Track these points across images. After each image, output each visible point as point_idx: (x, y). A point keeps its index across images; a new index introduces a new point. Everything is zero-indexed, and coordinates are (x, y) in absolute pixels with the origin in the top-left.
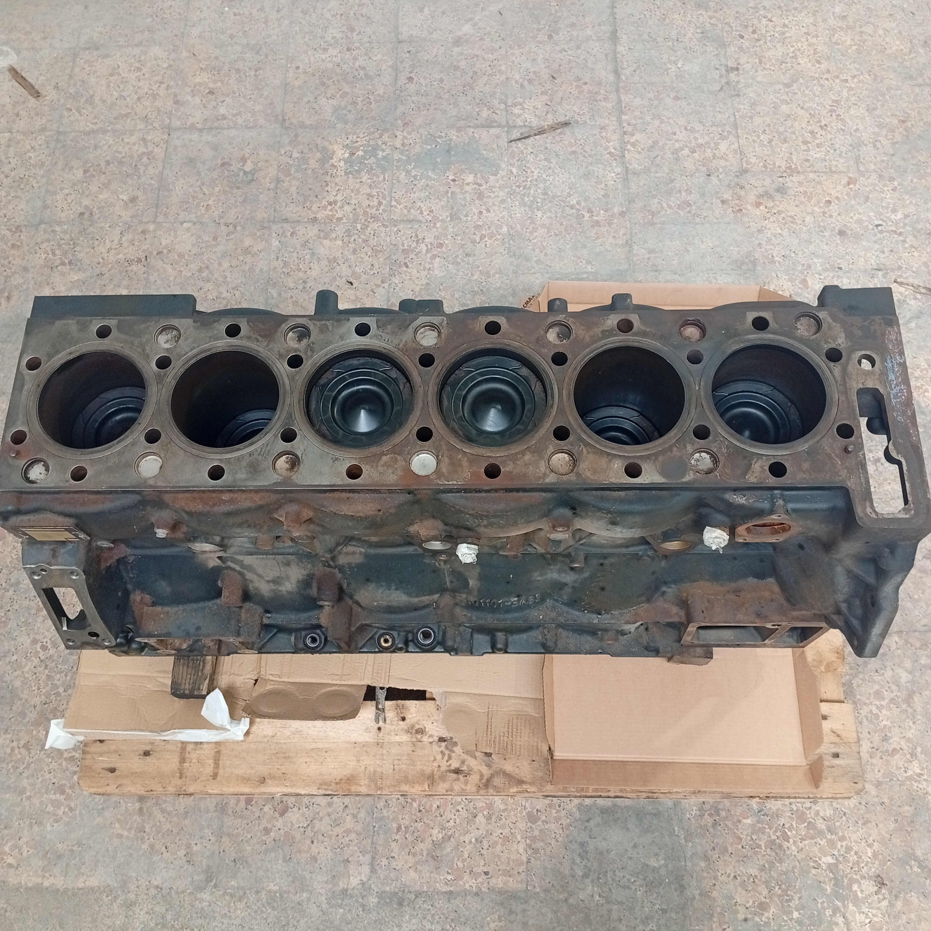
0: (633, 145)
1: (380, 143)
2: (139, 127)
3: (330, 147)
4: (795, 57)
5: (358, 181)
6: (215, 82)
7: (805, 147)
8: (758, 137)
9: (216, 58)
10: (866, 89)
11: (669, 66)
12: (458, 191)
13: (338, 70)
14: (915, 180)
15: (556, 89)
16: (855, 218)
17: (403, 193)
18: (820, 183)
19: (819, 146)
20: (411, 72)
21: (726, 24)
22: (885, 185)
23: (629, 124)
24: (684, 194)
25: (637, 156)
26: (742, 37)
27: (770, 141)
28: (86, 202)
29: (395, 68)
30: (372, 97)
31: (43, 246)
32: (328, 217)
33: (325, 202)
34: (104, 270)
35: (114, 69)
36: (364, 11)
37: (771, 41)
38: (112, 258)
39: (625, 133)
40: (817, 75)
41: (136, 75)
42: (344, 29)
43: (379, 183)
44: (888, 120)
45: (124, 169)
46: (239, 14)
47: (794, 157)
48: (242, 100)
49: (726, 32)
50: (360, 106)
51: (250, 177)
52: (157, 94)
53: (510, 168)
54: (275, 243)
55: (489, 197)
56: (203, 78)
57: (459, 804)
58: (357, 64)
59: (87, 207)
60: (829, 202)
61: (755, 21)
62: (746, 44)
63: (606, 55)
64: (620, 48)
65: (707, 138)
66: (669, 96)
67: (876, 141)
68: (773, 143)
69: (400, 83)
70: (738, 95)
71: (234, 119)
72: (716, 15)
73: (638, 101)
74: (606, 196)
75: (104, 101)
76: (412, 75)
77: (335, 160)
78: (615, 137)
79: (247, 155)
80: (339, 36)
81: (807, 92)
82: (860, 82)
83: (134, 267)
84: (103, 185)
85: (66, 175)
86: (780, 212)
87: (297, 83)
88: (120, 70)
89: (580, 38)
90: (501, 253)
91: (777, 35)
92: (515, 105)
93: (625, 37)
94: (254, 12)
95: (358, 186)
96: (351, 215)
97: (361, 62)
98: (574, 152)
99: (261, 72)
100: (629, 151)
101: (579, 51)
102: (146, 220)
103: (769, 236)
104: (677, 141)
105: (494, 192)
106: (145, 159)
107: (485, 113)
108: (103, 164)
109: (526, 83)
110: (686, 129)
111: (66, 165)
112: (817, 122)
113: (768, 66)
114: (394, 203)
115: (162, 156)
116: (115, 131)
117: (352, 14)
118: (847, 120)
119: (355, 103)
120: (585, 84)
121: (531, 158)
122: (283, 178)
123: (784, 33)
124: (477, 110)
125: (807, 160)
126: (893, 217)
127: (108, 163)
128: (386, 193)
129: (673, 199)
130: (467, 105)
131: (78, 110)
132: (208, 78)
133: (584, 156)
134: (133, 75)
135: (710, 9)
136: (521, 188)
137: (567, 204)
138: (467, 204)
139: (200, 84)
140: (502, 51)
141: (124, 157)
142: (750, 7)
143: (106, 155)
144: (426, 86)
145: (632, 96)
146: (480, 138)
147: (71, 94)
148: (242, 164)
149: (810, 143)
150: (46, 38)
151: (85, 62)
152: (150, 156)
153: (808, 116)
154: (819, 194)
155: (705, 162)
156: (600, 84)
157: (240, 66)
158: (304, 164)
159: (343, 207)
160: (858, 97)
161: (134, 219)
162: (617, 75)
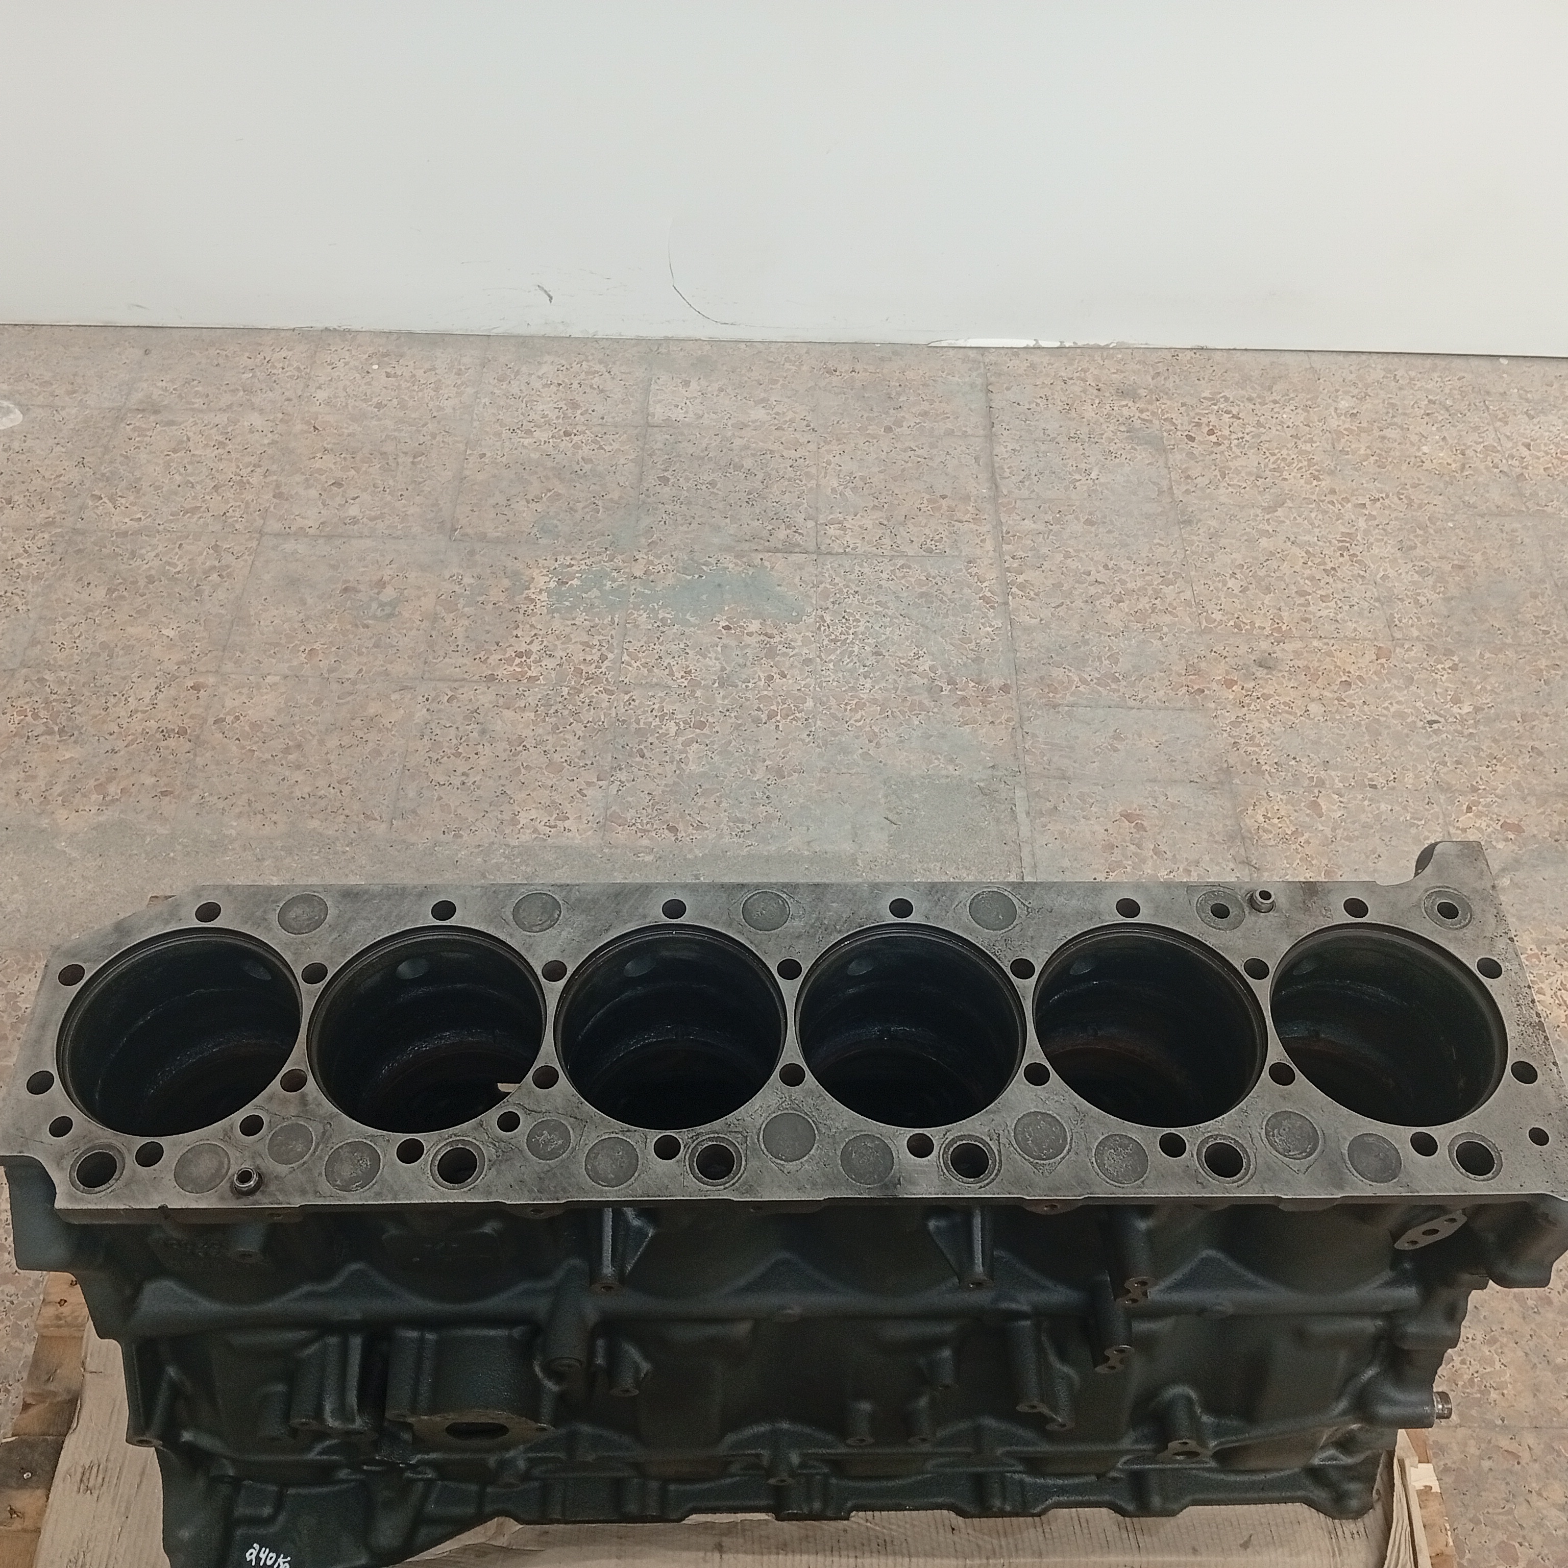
0: (1022, 587)
1: (609, 569)
2: (211, 528)
3: (527, 572)
4: (1278, 470)
5: (569, 623)
6: (346, 469)
7: (1302, 600)
8: (1225, 585)
9: (351, 435)
10: (1396, 519)
11: (1077, 476)
12: (733, 643)
13: (548, 463)
14: (1487, 655)
16: (1392, 710)
17: (642, 643)
18: (1329, 654)
19: (1323, 599)
20: (665, 470)
21: (1165, 420)
22: (1439, 662)
23: (1013, 557)
24: (1106, 662)
25: (1028, 603)
26: (1192, 439)
27: (1244, 590)
28: (104, 637)
29: (640, 463)
30: (600, 503)
31: (20, 702)
32: (514, 675)
33: (510, 653)
34: (120, 745)
35: (182, 442)
36: (596, 381)
37: (1237, 446)
38: (136, 726)
39: (1008, 570)
40: (1314, 497)
41: (216, 452)
42: (562, 404)
43: (604, 627)
44: (1434, 564)
45: (177, 590)
46: (395, 375)
47: (1285, 614)
48: (389, 498)
49: (1168, 432)
50: (579, 514)
51: (388, 610)
52: (249, 483)
53: (820, 613)
54: (421, 714)
55: (785, 654)
56: (327, 462)
58: (580, 454)
59: (104, 646)
60: (1348, 683)
62: (1199, 449)
63: (977, 458)
64: (999, 449)
65: (1140, 583)
66: (1077, 518)
67: (1419, 594)
68: (1249, 593)
69: (645, 485)
70: (1189, 522)
71: (371, 524)
72: (1150, 407)
73: (1027, 525)
74: (978, 660)
75: (157, 488)
76: (666, 474)
77: (533, 590)
78: (992, 575)
79: (386, 578)
80: (552, 413)
81: (1299, 520)
82: (1385, 507)
83: (172, 743)
84: (138, 612)
85: (76, 595)
86: (1267, 697)
87: (480, 477)
88: (190, 444)
89: (937, 433)
90: (803, 740)
92: (830, 522)
93: (1005, 433)
94: (420, 373)
95: (568, 630)
96: (553, 675)
97: (585, 451)
98: (924, 595)
99: (423, 458)
100: (1014, 595)
101: (934, 451)
102: (204, 670)
103: (1250, 731)
104: (1093, 584)
105: (793, 648)
106: (214, 577)
107: (782, 534)
108: (142, 583)
109: (848, 493)
110: (1106, 567)
113: (1235, 482)
114: (625, 658)
115: (245, 572)
116: (168, 532)
117: (575, 385)
118: (1368, 562)
119: (572, 510)
120: (944, 497)
121: (855, 601)
122: (443, 614)
123: (1259, 435)
124: (770, 527)
125: (1306, 620)
126: (1455, 710)
127: (151, 580)
128: (615, 643)
129: (1088, 669)
130: (753, 520)
131: (112, 499)
132: (335, 463)
133: (941, 601)
134: (211, 453)
135: (1140, 398)
136: (838, 644)
137: (913, 670)
138: (748, 664)
139: (320, 471)
140: (812, 447)
141: (179, 572)
142: (1204, 398)
143: (150, 568)
144: (687, 491)
145: (1018, 518)
146: (772, 568)
147: (103, 475)
148: (376, 591)
149: (1310, 594)
150: (74, 392)
151: (134, 430)
152: (224, 572)
153: (1304, 555)
154: (1330, 671)
155: (1139, 615)
156: (966, 498)
157: (389, 447)
158: (481, 594)
159: (540, 661)
160: (1384, 530)
161: (183, 667)
162: (995, 486)
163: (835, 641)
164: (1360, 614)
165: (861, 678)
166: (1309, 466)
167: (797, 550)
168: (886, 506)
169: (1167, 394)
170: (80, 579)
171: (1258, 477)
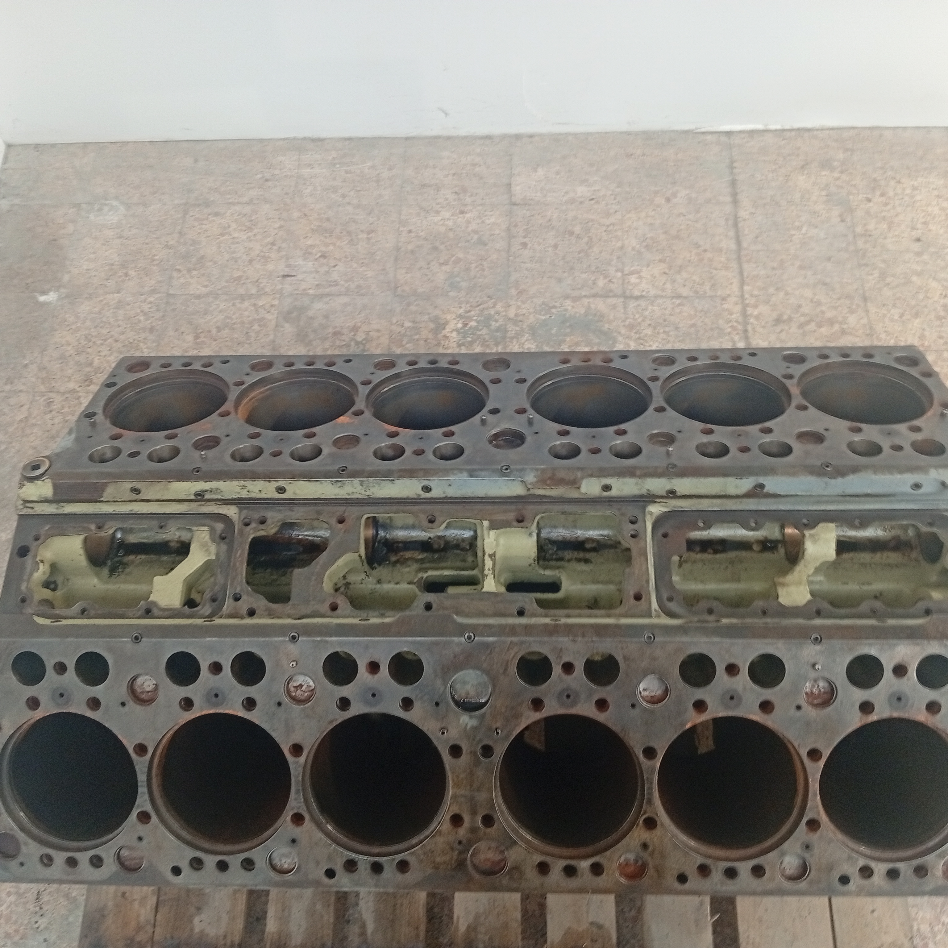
0: (757, 318)
1: (493, 313)
2: (250, 292)
3: (443, 317)
4: (926, 223)
6: (327, 245)
7: (938, 323)
8: (889, 311)
9: (328, 219)
11: (793, 232)
13: (451, 235)
15: (674, 256)
20: (525, 237)
21: (851, 186)
23: (751, 296)
25: (761, 331)
26: (869, 200)
27: (902, 315)
29: (508, 232)
30: (485, 264)
35: (225, 228)
36: (476, 171)
37: (899, 205)
39: (747, 305)
41: (247, 235)
42: (457, 190)
45: (236, 336)
46: (351, 172)
47: (927, 333)
48: (355, 265)
49: (853, 195)
50: (473, 273)
51: (361, 347)
52: (269, 256)
53: (627, 341)
56: (315, 240)
58: (470, 227)
61: (883, 183)
62: (874, 208)
63: (727, 220)
64: (741, 212)
65: (834, 312)
66: (793, 264)
68: (904, 318)
69: (513, 249)
70: (866, 265)
71: (346, 285)
72: (841, 176)
73: (761, 271)
75: (215, 263)
76: (526, 240)
77: (447, 330)
78: (738, 308)
79: (359, 324)
80: (451, 197)
85: (176, 341)
87: (410, 247)
88: (231, 229)
89: (699, 201)
91: (906, 198)
92: (631, 273)
93: (745, 200)
94: (365, 170)
97: (474, 226)
98: (693, 325)
99: (372, 235)
100: (752, 324)
101: (699, 215)
104: (803, 314)
106: (256, 327)
107: (601, 283)
108: (214, 330)
109: (643, 250)
110: (812, 301)
113: (897, 233)
115: (274, 323)
116: (225, 295)
117: (464, 174)
119: (468, 270)
120: (705, 251)
121: (648, 331)
122: (394, 349)
123: (913, 196)
124: (593, 278)
125: (941, 337)
127: (219, 329)
130: (582, 273)
131: (189, 271)
132: (320, 241)
133: (704, 330)
134: (243, 236)
135: (835, 169)
139: (311, 247)
140: (618, 216)
141: (234, 324)
143: (217, 321)
144: (540, 252)
145: (754, 266)
146: (596, 308)
147: (181, 253)
148: (352, 334)
150: (156, 193)
151: (195, 220)
152: (261, 322)
156: (720, 251)
157: (352, 228)
158: (416, 334)
162: (739, 242)
168: (668, 259)
169: (853, 165)
170: (177, 330)
171: (913, 228)
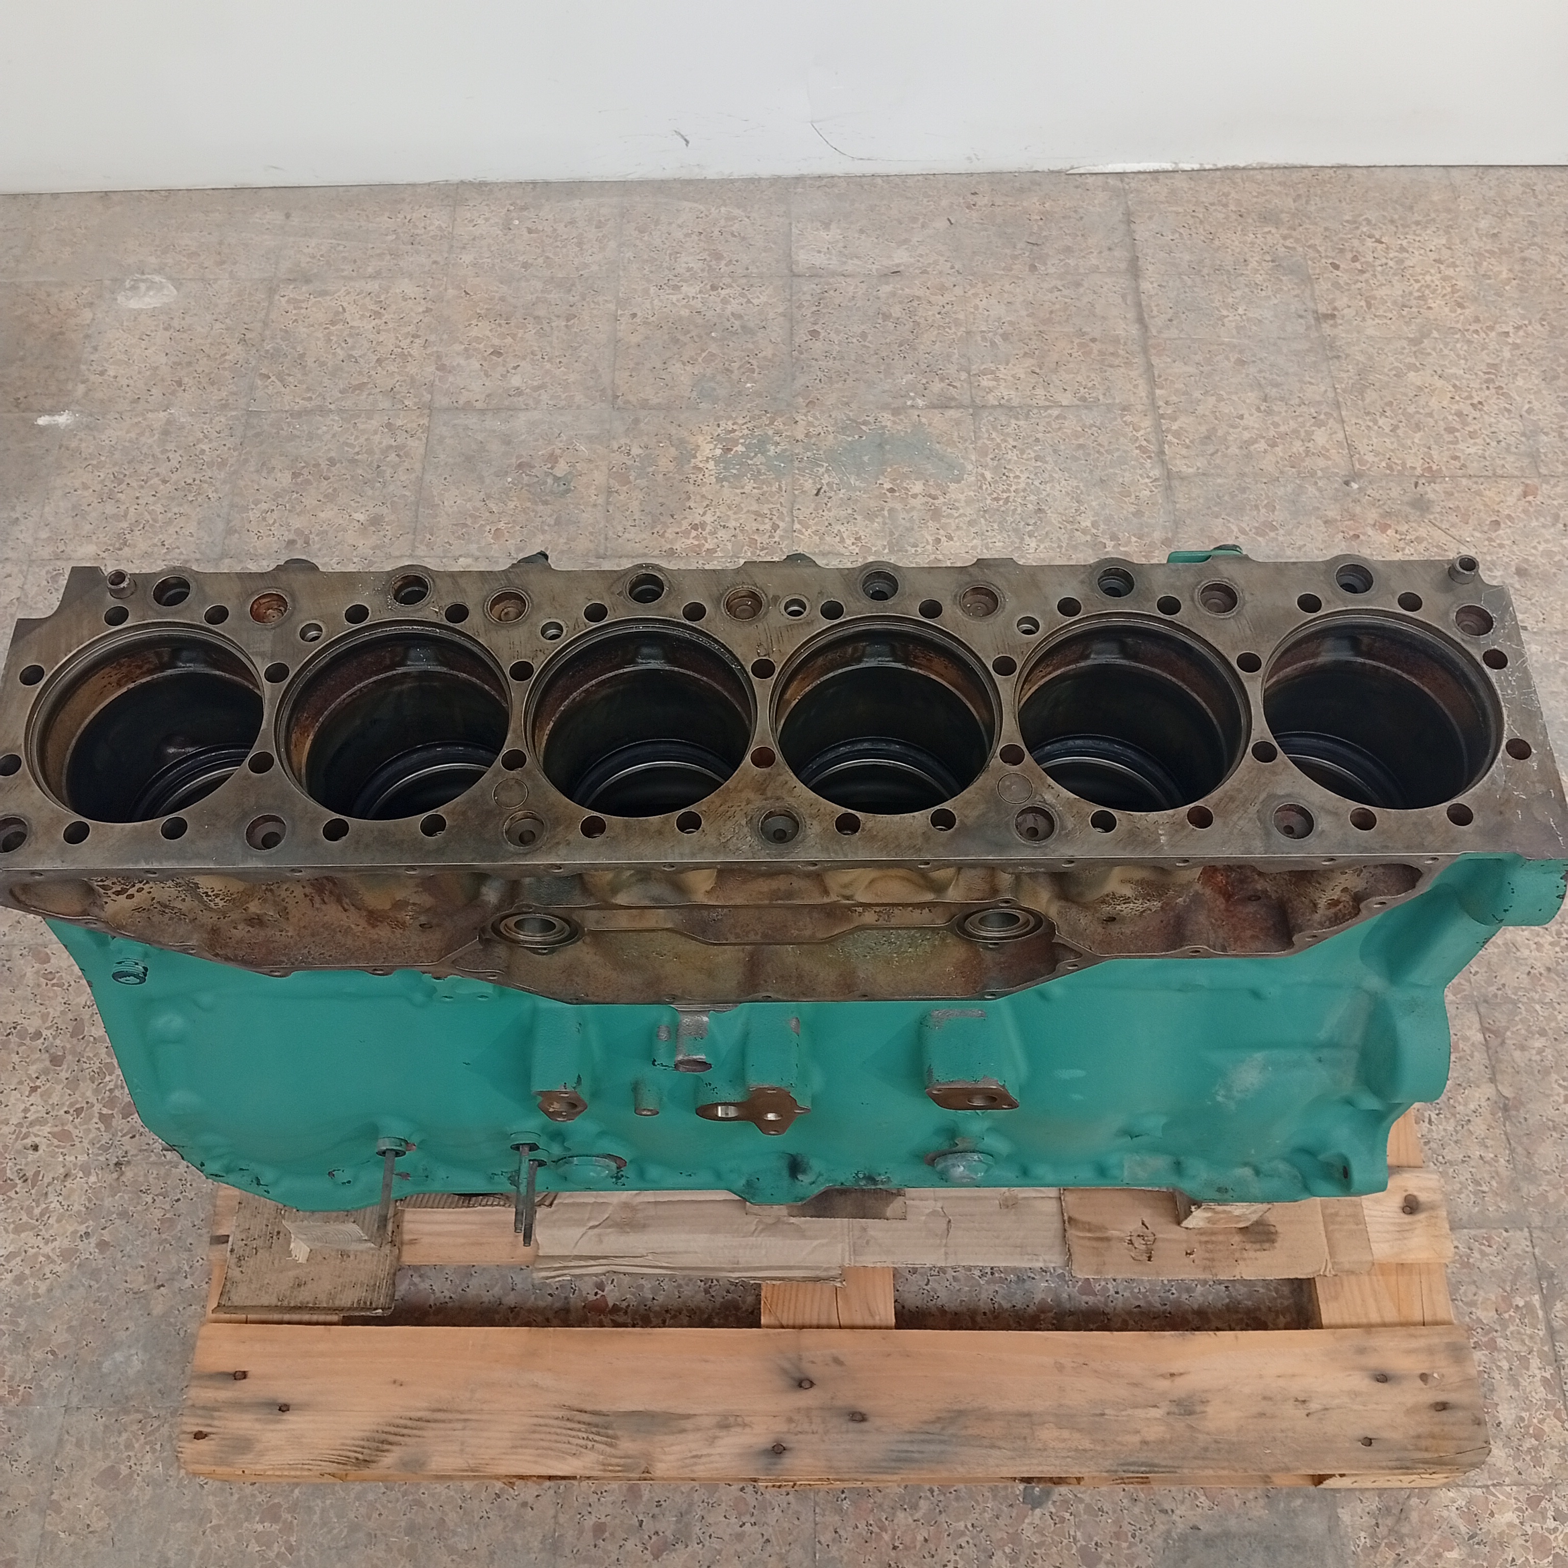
0: (1177, 434)
1: (770, 432)
2: (381, 406)
3: (692, 439)
4: (1422, 298)
6: (502, 336)
7: (1451, 438)
8: (1375, 422)
9: (502, 299)
10: (1540, 347)
11: (1224, 312)
12: (898, 506)
13: (700, 321)
15: (1046, 348)
16: (1540, 548)
17: (811, 510)
18: (1479, 493)
19: (1472, 435)
20: (815, 323)
23: (1167, 403)
24: (1263, 511)
27: (1394, 429)
28: (297, 523)
29: (789, 317)
30: (754, 362)
32: (691, 547)
33: (685, 525)
35: (337, 313)
36: (735, 228)
37: (1382, 273)
39: (1162, 416)
40: (1459, 326)
41: (374, 323)
42: (705, 255)
43: (772, 494)
45: (360, 471)
46: (537, 231)
47: (1435, 454)
48: (548, 366)
49: (1312, 259)
50: (735, 376)
53: (980, 470)
55: (950, 516)
56: (482, 329)
57: (962, 1534)
58: (729, 309)
59: (299, 532)
60: (1497, 523)
61: (1356, 243)
62: (1344, 278)
63: (1124, 297)
64: (1145, 285)
65: (1293, 424)
66: (1228, 358)
67: (1562, 427)
69: (797, 340)
70: (1338, 357)
71: (535, 394)
72: (1294, 233)
73: (1179, 368)
74: (1138, 514)
75: (323, 364)
76: (816, 327)
77: (699, 459)
78: (1147, 423)
79: (558, 452)
80: (697, 266)
81: (1446, 352)
82: (1528, 335)
84: (326, 496)
85: (263, 480)
86: (1420, 540)
87: (635, 339)
88: (347, 315)
89: (1082, 271)
91: (1391, 263)
92: (984, 373)
93: (1151, 267)
94: (561, 227)
95: (738, 499)
96: (729, 545)
97: (734, 306)
99: (576, 321)
100: (1170, 443)
101: (1081, 290)
102: (397, 553)
104: (1245, 429)
105: (957, 509)
107: (937, 386)
109: (998, 340)
110: (1259, 409)
111: (263, 464)
112: (1466, 398)
114: (797, 526)
115: (422, 450)
116: (341, 411)
117: (716, 233)
118: (1514, 395)
119: (729, 371)
121: (1013, 455)
122: (617, 487)
123: (1402, 261)
124: (924, 381)
125: (1456, 458)
127: (332, 462)
128: (785, 511)
129: (1246, 518)
130: (906, 373)
131: (280, 378)
132: (491, 330)
133: (1098, 452)
135: (1283, 223)
136: (1001, 502)
137: (1076, 527)
138: (916, 527)
139: (477, 339)
140: (958, 291)
141: (358, 453)
142: (1347, 221)
143: (330, 449)
144: (839, 345)
145: (1169, 360)
146: (930, 425)
147: (267, 351)
148: (550, 465)
149: (1458, 431)
150: (223, 263)
151: (288, 302)
152: (401, 451)
153: (1451, 388)
154: (1480, 511)
155: (1294, 461)
156: (1116, 340)
157: (541, 312)
159: (715, 533)
160: (1528, 359)
161: (377, 551)
162: (1144, 327)
163: (997, 499)
164: (1508, 450)
165: (1026, 537)
166: (1453, 292)
167: (953, 404)
168: (1037, 352)
169: (1309, 218)
171: (1403, 306)
